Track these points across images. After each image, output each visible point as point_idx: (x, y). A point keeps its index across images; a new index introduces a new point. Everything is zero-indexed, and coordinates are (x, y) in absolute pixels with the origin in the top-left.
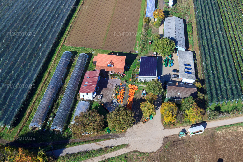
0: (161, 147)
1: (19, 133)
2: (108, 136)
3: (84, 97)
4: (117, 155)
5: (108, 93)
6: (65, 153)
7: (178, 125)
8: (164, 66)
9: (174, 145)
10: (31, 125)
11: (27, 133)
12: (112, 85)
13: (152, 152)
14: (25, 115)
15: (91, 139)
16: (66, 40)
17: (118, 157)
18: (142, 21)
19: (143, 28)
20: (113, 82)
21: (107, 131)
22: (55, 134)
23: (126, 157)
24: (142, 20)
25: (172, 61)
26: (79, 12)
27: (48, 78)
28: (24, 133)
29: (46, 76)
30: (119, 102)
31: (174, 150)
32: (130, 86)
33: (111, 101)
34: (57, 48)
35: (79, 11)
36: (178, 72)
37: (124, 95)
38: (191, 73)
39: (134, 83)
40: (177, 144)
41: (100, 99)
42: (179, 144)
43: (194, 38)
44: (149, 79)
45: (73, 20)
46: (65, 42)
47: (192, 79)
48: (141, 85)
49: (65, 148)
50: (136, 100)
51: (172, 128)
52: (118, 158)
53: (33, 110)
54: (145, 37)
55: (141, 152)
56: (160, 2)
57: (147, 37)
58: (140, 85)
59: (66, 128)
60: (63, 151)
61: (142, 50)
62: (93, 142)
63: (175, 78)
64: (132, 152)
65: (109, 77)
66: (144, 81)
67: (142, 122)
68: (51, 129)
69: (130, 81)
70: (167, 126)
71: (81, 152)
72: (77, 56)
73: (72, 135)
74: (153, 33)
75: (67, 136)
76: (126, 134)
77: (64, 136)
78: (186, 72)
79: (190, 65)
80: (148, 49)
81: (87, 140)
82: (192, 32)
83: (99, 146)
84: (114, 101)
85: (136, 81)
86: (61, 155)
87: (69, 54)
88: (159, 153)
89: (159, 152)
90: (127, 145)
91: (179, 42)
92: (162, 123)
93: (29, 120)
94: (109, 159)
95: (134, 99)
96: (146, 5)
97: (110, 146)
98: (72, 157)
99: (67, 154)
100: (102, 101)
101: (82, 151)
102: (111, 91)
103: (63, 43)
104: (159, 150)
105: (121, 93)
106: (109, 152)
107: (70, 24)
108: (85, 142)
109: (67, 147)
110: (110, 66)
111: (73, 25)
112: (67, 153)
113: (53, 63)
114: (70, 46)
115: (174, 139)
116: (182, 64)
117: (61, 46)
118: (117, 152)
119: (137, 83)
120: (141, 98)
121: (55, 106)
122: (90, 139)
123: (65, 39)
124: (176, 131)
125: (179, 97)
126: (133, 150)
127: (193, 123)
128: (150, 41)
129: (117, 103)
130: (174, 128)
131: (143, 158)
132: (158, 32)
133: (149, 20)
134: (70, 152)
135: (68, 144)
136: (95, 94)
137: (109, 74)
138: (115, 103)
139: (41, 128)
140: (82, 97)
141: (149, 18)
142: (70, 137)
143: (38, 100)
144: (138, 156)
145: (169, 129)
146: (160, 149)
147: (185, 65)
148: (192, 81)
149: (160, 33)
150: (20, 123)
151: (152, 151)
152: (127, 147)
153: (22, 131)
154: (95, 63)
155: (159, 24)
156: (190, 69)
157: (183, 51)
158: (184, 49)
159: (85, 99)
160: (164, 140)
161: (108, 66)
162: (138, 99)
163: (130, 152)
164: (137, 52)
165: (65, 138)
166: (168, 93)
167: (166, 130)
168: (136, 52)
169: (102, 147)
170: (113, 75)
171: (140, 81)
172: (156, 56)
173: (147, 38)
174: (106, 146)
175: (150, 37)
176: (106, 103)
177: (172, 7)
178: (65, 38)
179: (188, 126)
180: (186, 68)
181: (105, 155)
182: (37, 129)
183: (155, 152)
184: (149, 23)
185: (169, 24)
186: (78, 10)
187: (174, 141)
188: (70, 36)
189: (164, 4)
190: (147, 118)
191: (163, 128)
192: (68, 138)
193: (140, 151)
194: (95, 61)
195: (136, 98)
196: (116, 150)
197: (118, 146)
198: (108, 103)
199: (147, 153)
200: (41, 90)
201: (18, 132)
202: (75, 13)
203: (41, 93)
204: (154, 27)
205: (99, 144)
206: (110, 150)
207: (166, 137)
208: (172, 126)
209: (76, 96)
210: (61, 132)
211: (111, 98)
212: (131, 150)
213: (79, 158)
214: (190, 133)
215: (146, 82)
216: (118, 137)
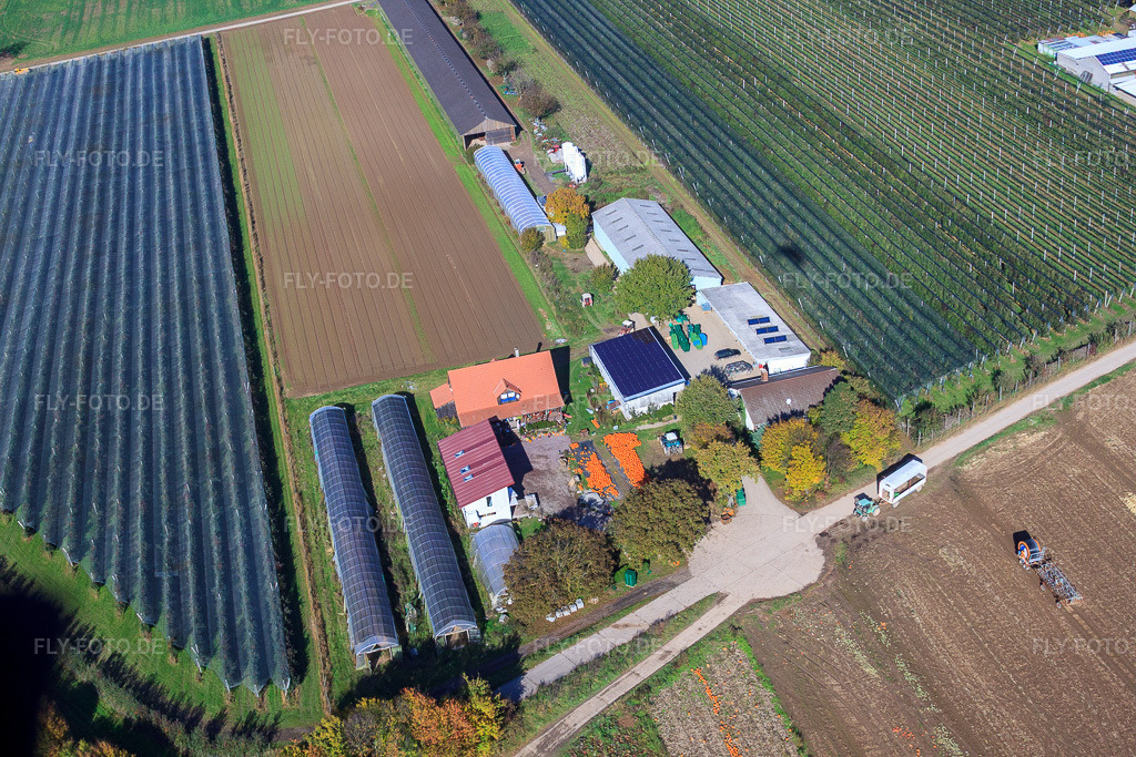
0: (825, 565)
2: (636, 595)
3: (480, 517)
4: (703, 634)
5: (550, 484)
6: (535, 688)
7: (835, 489)
8: (678, 352)
9: (859, 546)
10: (362, 649)
11: (356, 681)
12: (546, 457)
13: (806, 588)
14: (308, 639)
15: (589, 623)
16: (284, 382)
17: (710, 637)
18: (513, 250)
19: (530, 268)
20: (544, 448)
21: (625, 586)
22: (456, 652)
23: (735, 629)
24: (510, 245)
25: (697, 329)
26: (267, 287)
27: (308, 509)
28: (348, 687)
29: (295, 505)
30: (603, 496)
31: (870, 558)
32: (611, 440)
33: (576, 501)
34: (268, 416)
35: (264, 286)
36: (737, 352)
37: (606, 472)
38: (783, 338)
39: (616, 428)
40: (866, 540)
41: (535, 506)
42: (874, 538)
43: (721, 244)
44: (662, 395)
45: (264, 319)
46: (286, 390)
47: (800, 352)
48: (645, 426)
49: (521, 673)
50: (657, 471)
51: (823, 505)
52: (713, 639)
53: (327, 617)
54: (558, 290)
55: (773, 599)
56: (534, 180)
57: (564, 287)
58: (639, 428)
59: (482, 621)
60: (523, 682)
61: (575, 329)
62: (603, 627)
63: (741, 372)
64: (743, 607)
65: (519, 441)
66: (645, 410)
67: (720, 523)
68: (439, 638)
69: (597, 426)
70: (804, 504)
71: (582, 665)
72: (360, 415)
73: (516, 633)
74: (575, 271)
75: (503, 640)
76: (692, 570)
77: (493, 646)
78: (768, 341)
79: (767, 320)
80: (590, 318)
81: (578, 628)
82: (705, 232)
83: (628, 629)
84: (587, 498)
85: (619, 420)
86: (523, 696)
87: (330, 413)
88: (830, 582)
89: (827, 578)
90: (717, 598)
92: (784, 502)
93: (337, 647)
94: (686, 650)
95: (646, 471)
96: (492, 202)
97: (663, 616)
98: (567, 688)
99: (542, 684)
100: (546, 510)
101: (585, 661)
102: (553, 474)
103: (281, 394)
104: (823, 574)
105: (593, 465)
106: (673, 635)
107: (259, 332)
108: (578, 633)
109: (526, 669)
110: (509, 399)
111: (275, 330)
112: (539, 683)
113: (288, 462)
114: (310, 395)
115: (849, 530)
116: (737, 322)
117: (279, 406)
118: (697, 624)
119: (623, 424)
120: (669, 462)
121: (397, 576)
122: (586, 622)
123: (279, 380)
124: (840, 509)
125: (792, 412)
126: (744, 603)
127: (880, 469)
128: (587, 296)
129: (599, 500)
130: (831, 503)
131: (790, 612)
132: (591, 264)
133: (540, 238)
134: (550, 678)
135: (523, 661)
136: (514, 495)
137: (516, 430)
138: (592, 501)
139: (400, 649)
140: (471, 519)
141: (535, 229)
142: (514, 641)
143: (319, 582)
144: (769, 612)
145: (817, 511)
146: (825, 569)
147: (751, 322)
148: (800, 361)
149: (598, 261)
150: (311, 665)
151: (806, 583)
152: (719, 602)
153: (335, 683)
154: (448, 411)
155: (581, 236)
156: (775, 329)
157: (718, 289)
158: (715, 282)
159: (485, 522)
160: (819, 545)
161: (501, 401)
162: (660, 468)
163: (738, 611)
164: (563, 341)
165: (499, 650)
166: (752, 410)
168: (558, 341)
169: (640, 629)
170: (538, 424)
171: (633, 413)
172: (632, 331)
173: (567, 293)
174: (651, 621)
175: (574, 285)
176: (564, 512)
177: (585, 180)
178: (274, 378)
179: (867, 484)
180: (760, 331)
181: (667, 648)
182: (383, 660)
183: (817, 583)
184: (543, 249)
185: (620, 225)
186: (259, 283)
187: (854, 537)
188: (289, 367)
189: (552, 179)
190: (729, 504)
191: (793, 515)
192: (510, 645)
193: (770, 597)
194: (444, 403)
195: (652, 467)
196: (690, 623)
197: (689, 609)
198: (570, 508)
199: (792, 594)
200: (309, 550)
201: (326, 690)
202: (253, 294)
203: (316, 558)
204: (567, 255)
205: (626, 626)
206: (672, 628)
207: (823, 534)
208: (819, 497)
209: (449, 525)
210: (475, 638)
211: (570, 492)
212: (739, 606)
213: (590, 683)
214: (892, 495)
215: (655, 414)
216: (673, 585)
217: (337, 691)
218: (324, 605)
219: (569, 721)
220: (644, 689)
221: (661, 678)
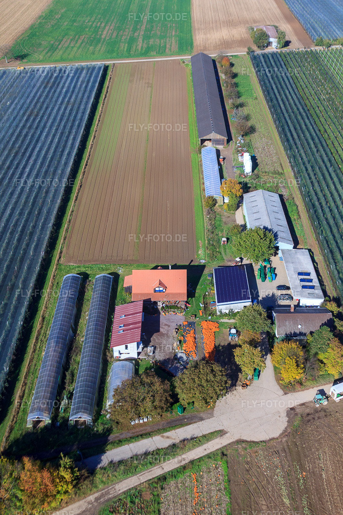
0: (286, 428)
1: (9, 436)
2: (181, 420)
3: (121, 354)
4: (206, 453)
5: (165, 342)
6: (107, 462)
7: (308, 383)
8: (259, 281)
9: (309, 421)
10: (31, 418)
11: (24, 434)
12: (169, 326)
13: (271, 440)
14: (12, 402)
15: (151, 430)
16: (63, 254)
17: (208, 456)
18: (200, 205)
19: (205, 216)
20: (169, 321)
21: (177, 412)
22: (78, 430)
23: (223, 454)
24: (200, 202)
25: (273, 270)
26: (77, 202)
27: (44, 328)
28: (18, 436)
29: (39, 324)
30: (188, 355)
31: (312, 430)
32: (204, 324)
33: (173, 355)
34: (47, 271)
35: (76, 200)
36: (288, 288)
37: (195, 342)
38: (313, 287)
39: (210, 317)
40: (314, 419)
41: (151, 354)
42: (319, 418)
43: (305, 224)
44: (238, 306)
45: (69, 217)
46: (62, 259)
47: (318, 297)
48: (225, 320)
49: (104, 452)
50: (221, 348)
51: (299, 391)
52: (210, 458)
53: (27, 391)
54: (213, 233)
55: (251, 442)
56: (226, 169)
57: (216, 232)
58: (222, 320)
59: (97, 416)
60: (102, 457)
61: (212, 257)
62: (156, 435)
63: (285, 301)
64: (232, 443)
65: (160, 313)
66: (227, 312)
67: (241, 387)
68: (71, 420)
69: (201, 314)
70: (288, 388)
71: (136, 455)
72: (90, 280)
73: (112, 426)
74: (225, 223)
75: (104, 429)
76: (215, 412)
77: (97, 431)
78: (304, 287)
79: (309, 274)
80: (223, 253)
81: (144, 432)
82: (299, 215)
83: (168, 440)
84: (179, 355)
85: (212, 314)
86: (99, 466)
87: (74, 278)
88: (285, 439)
89: (284, 437)
90: (221, 433)
91: (280, 234)
92: (279, 384)
93: (23, 411)
94: (193, 461)
95: (215, 347)
96: (201, 176)
97: (189, 437)
98: (122, 468)
99: (111, 462)
100: (156, 357)
101: (138, 453)
102: (168, 337)
103: (58, 261)
104: (283, 433)
105: (189, 338)
106: (190, 449)
107: (63, 224)
108: (141, 435)
109: (107, 450)
110: (160, 291)
111: (71, 225)
112: (110, 460)
113: (46, 299)
114: (72, 264)
115: (308, 411)
116: (293, 273)
117: (55, 267)
118: (205, 446)
119: (214, 316)
120: (229, 344)
121: (68, 377)
122: (149, 429)
123: (61, 253)
124: (308, 395)
125: (300, 332)
126: (234, 440)
127: (337, 377)
128: (224, 239)
129: (185, 358)
130: (303, 390)
131: (257, 452)
132: (235, 221)
133: (215, 201)
134: (117, 459)
135: (109, 444)
136: (141, 346)
137: (160, 308)
138: (181, 357)
139: (50, 422)
140: (116, 354)
141: (212, 197)
142: (109, 431)
143: (31, 370)
144: (246, 449)
145: (294, 394)
146: (285, 431)
147: (300, 274)
148: (318, 302)
149: (240, 221)
150: (7, 418)
151: (271, 437)
152: (221, 436)
153: (13, 432)
154: (129, 290)
155: (235, 206)
156: (311, 281)
157: (291, 250)
158: (290, 246)
159: (123, 357)
160: (288, 415)
161: (155, 291)
162: (223, 347)
163: (229, 444)
164: (204, 261)
165: (99, 434)
166: (279, 327)
167: (289, 395)
168: (201, 261)
169: (174, 441)
170: (168, 307)
171: (221, 312)
172: (240, 264)
173: (217, 235)
174: (182, 438)
175: (222, 231)
176: (165, 360)
177: (250, 174)
178: (59, 251)
179: (327, 384)
180: (302, 280)
181: (184, 456)
182: (41, 425)
183: (277, 438)
184: (215, 207)
185: (254, 204)
186: (74, 198)
187: (308, 414)
188: (68, 246)
189: (235, 170)
190: (248, 378)
191: (281, 392)
192: (106, 433)
193: (249, 440)
194: (128, 285)
195: (219, 345)
196: (203, 444)
197: (204, 436)
198: (169, 359)
199: (261, 442)
200: (34, 351)
201: (6, 434)
202: (69, 204)
203: (36, 356)
204: (225, 214)
205: (168, 437)
206: (191, 445)
207: (292, 409)
208: (297, 387)
209: (105, 354)
210: (90, 424)
211: (173, 349)
212: (231, 441)
213: (136, 468)
214: (336, 396)
215: (232, 314)
216: (202, 419)
217: (12, 438)
218: (28, 384)
219: (117, 487)
220: (163, 478)
221: (174, 474)
